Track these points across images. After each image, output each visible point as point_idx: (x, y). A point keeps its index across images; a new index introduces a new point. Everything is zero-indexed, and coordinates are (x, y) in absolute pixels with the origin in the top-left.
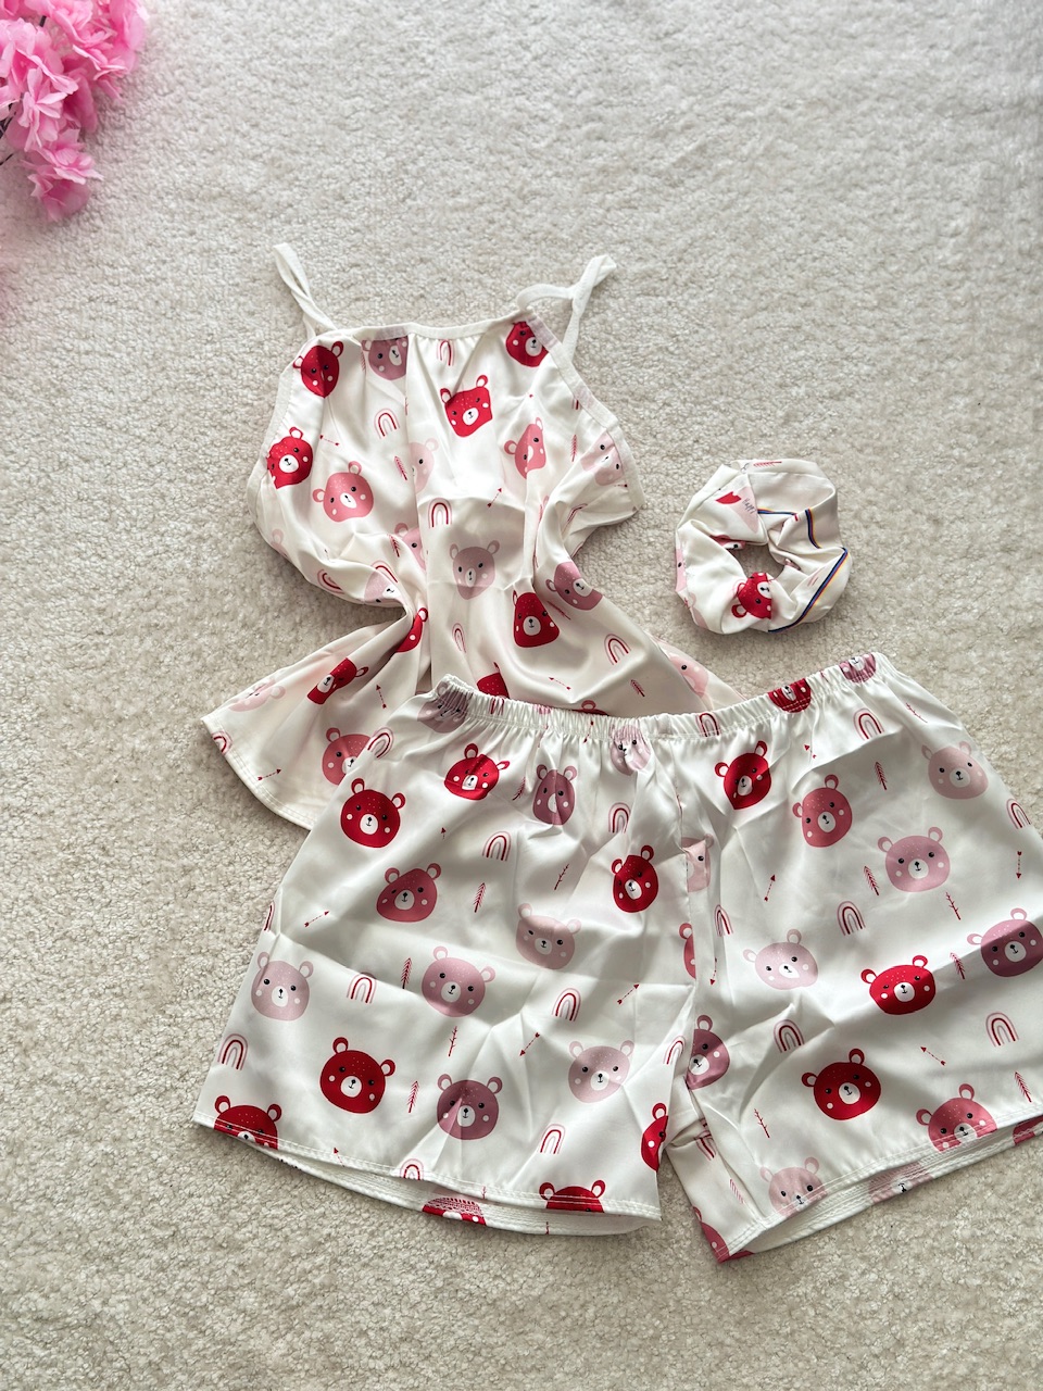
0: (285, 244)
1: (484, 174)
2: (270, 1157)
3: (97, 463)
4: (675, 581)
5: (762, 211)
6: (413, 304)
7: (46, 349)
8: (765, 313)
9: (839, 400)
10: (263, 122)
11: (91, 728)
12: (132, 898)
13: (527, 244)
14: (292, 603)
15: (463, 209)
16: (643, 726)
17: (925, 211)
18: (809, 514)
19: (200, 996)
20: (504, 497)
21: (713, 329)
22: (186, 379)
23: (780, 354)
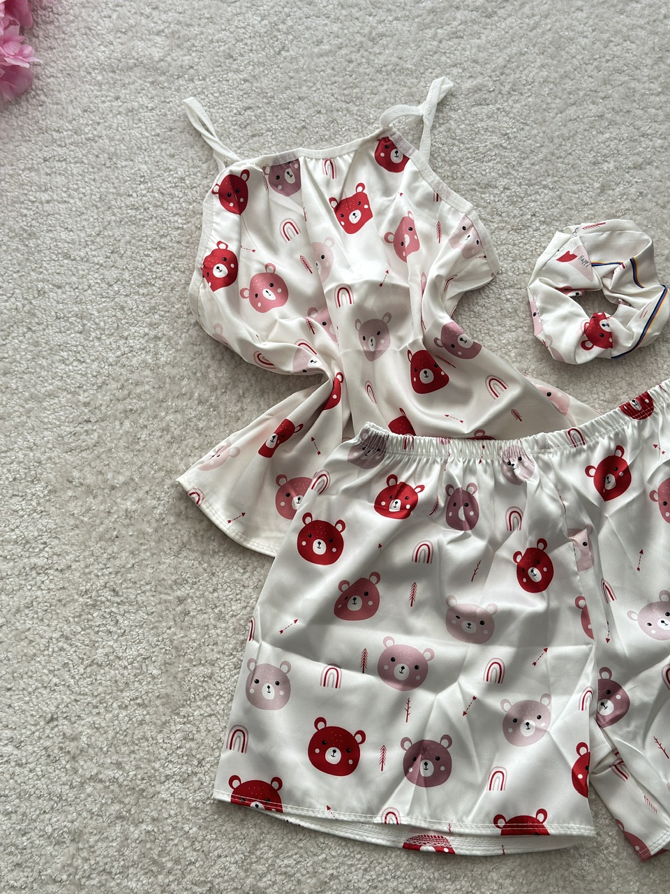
0: (192, 98)
1: (340, 25)
2: (277, 819)
3: (67, 288)
4: (532, 327)
5: (561, 27)
6: (298, 134)
7: (15, 202)
8: (574, 107)
9: (641, 169)
10: (161, 6)
11: (92, 497)
12: (141, 627)
13: (380, 76)
14: (234, 381)
15: (327, 54)
16: (525, 445)
18: (633, 261)
19: (205, 698)
20: (391, 278)
21: (535, 126)
22: (128, 213)
23: (590, 139)
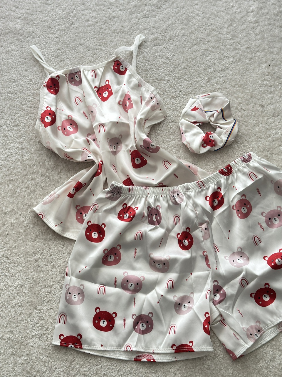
0: (34, 45)
1: (96, 13)
2: (80, 352)
4: (181, 139)
5: (189, 12)
6: (80, 60)
8: (196, 46)
9: (224, 71)
10: (20, 6)
12: (19, 272)
13: (114, 34)
14: (57, 166)
15: (91, 25)
16: (180, 188)
17: (242, 5)
18: (222, 110)
19: (48, 302)
20: (122, 120)
21: (180, 54)
22: (8, 96)
23: (203, 59)
